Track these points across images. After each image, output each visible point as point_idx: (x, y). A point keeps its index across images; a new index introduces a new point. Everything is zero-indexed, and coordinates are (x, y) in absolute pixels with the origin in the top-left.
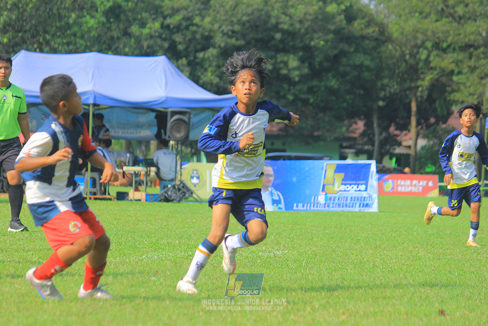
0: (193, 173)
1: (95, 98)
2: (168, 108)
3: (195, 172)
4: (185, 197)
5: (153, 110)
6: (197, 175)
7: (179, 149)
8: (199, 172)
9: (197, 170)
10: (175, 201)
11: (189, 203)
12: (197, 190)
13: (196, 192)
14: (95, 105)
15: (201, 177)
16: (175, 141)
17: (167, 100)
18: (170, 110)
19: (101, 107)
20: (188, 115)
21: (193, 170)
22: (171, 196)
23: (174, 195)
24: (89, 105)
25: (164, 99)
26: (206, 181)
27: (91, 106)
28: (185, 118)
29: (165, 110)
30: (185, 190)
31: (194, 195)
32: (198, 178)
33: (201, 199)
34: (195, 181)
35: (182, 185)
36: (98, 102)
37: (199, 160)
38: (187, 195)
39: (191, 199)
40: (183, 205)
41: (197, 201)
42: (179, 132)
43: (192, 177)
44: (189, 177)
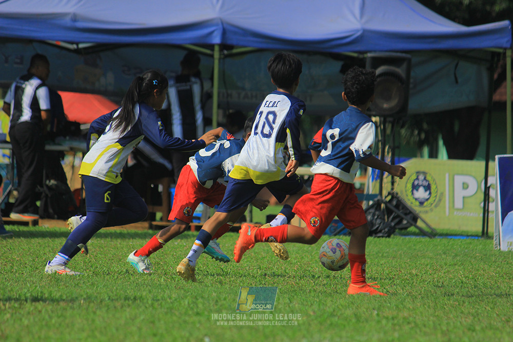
0: (417, 179)
1: (224, 33)
2: (366, 52)
3: (421, 177)
4: (400, 226)
5: (337, 57)
6: (426, 183)
7: (388, 131)
8: (428, 178)
9: (425, 173)
10: (380, 235)
11: (407, 238)
12: (426, 212)
13: (423, 216)
14: (224, 46)
15: (433, 187)
16: (380, 116)
17: (365, 36)
18: (369, 55)
19: (235, 51)
20: (405, 66)
21: (418, 173)
22: (372, 224)
23: (378, 221)
24: (211, 47)
25: (359, 34)
26: (442, 194)
27: (217, 48)
28: (400, 71)
29: (361, 56)
30: (400, 213)
31: (420, 223)
32: (428, 188)
33: (433, 230)
34: (421, 193)
35: (394, 203)
36: (229, 42)
37: (433, 154)
38: (405, 222)
39: (412, 229)
40: (396, 240)
41: (422, 233)
42: (388, 99)
43: (415, 187)
44: (409, 186)
